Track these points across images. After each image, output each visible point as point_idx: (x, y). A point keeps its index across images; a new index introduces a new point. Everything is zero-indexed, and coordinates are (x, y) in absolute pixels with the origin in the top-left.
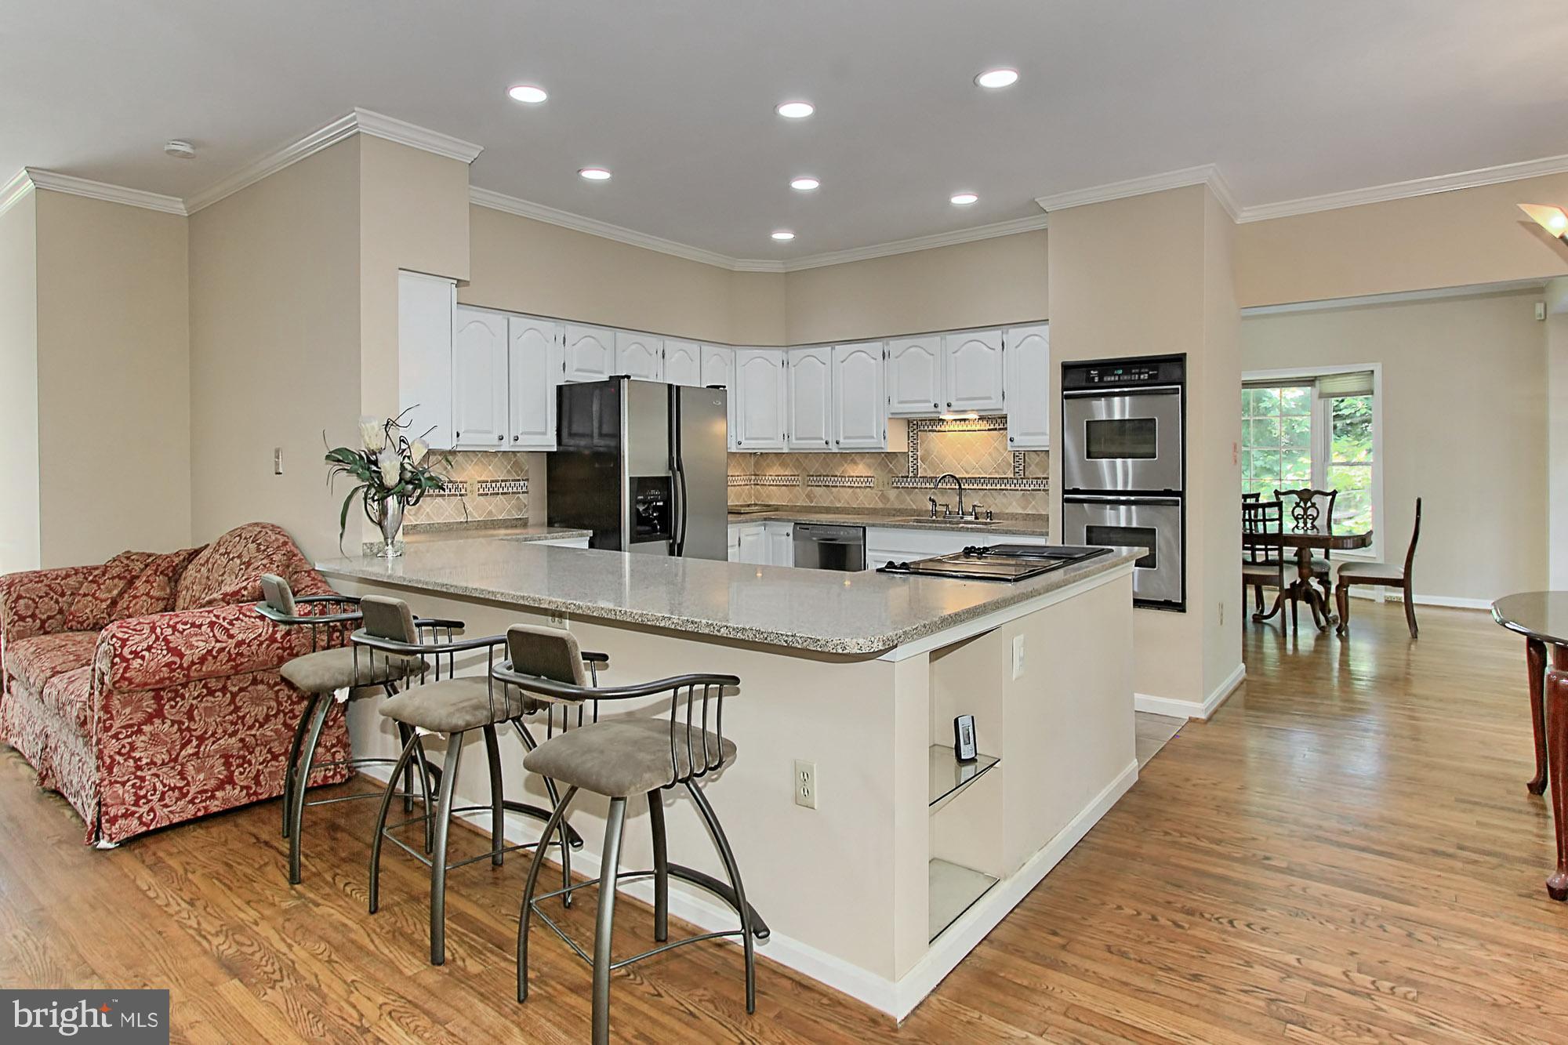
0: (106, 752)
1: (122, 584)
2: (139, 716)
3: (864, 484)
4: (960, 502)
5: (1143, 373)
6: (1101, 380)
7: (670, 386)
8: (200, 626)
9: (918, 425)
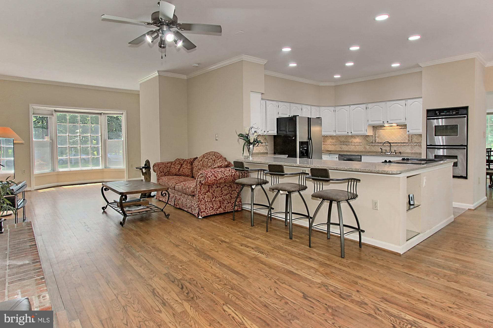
0: (200, 198)
1: (180, 166)
2: (206, 191)
3: (358, 144)
4: (390, 149)
5: (454, 112)
6: (440, 114)
7: (308, 118)
8: (219, 172)
9: (375, 128)
